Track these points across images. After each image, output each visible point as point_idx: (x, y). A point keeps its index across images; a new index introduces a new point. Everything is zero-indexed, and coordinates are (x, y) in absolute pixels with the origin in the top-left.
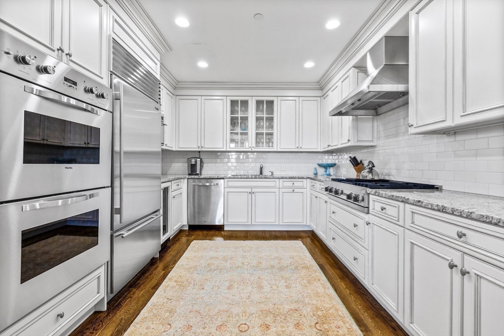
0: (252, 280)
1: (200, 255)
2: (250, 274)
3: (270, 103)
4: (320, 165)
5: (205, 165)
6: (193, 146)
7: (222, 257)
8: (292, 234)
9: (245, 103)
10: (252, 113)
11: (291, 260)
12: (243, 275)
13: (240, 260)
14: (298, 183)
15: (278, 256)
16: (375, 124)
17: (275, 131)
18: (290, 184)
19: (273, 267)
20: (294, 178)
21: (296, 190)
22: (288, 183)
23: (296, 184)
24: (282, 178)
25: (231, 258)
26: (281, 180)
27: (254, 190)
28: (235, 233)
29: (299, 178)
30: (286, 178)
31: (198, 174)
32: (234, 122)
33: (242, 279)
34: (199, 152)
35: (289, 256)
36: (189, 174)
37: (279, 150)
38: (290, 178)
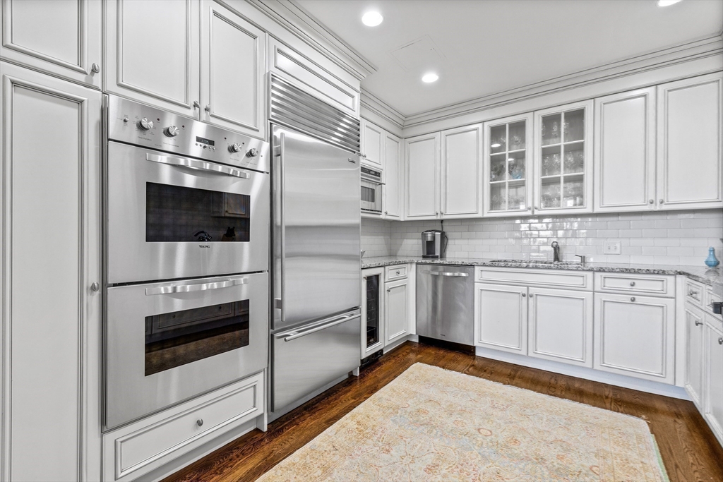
0: (480, 472)
1: (414, 390)
2: (483, 456)
3: (576, 117)
5: (450, 242)
6: (426, 212)
7: (448, 404)
9: (519, 128)
10: (533, 144)
11: (595, 461)
12: (467, 453)
13: (477, 421)
14: (646, 284)
15: (565, 438)
17: (587, 172)
19: (541, 460)
20: (638, 271)
21: (639, 300)
22: (622, 283)
23: (640, 285)
24: (600, 271)
25: (462, 412)
26: (598, 274)
27: (533, 291)
28: (492, 365)
29: (650, 272)
30: (612, 271)
31: (437, 257)
32: (497, 166)
33: (461, 462)
34: (442, 221)
35: (594, 450)
36: (424, 257)
37: (598, 210)
38: (622, 272)
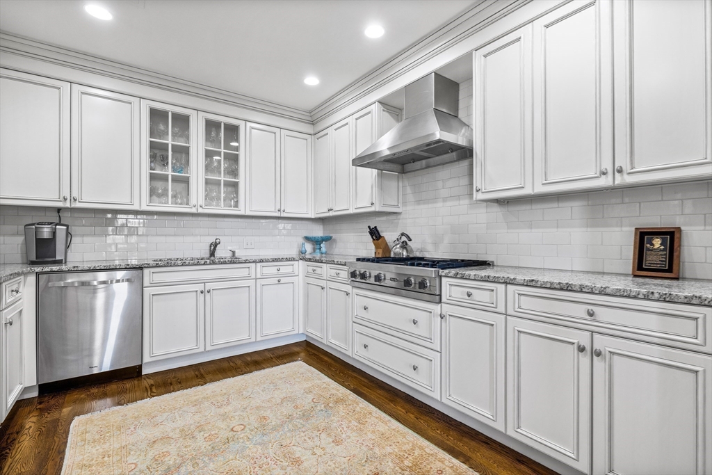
0: (272, 455)
2: (260, 444)
3: (232, 131)
4: (307, 239)
5: (75, 240)
7: (178, 431)
8: (280, 353)
9: (182, 121)
10: (197, 142)
11: (310, 397)
12: (247, 452)
13: (223, 425)
14: (286, 268)
15: (284, 395)
16: (401, 184)
17: (241, 180)
18: (273, 270)
19: (290, 417)
20: (279, 260)
21: (283, 280)
22: (271, 270)
23: (283, 270)
24: (260, 262)
25: (200, 428)
26: (259, 264)
27: (209, 286)
28: (172, 376)
29: (287, 260)
30: (267, 261)
31: (60, 262)
32: (158, 153)
33: (252, 462)
34: (59, 210)
35: (302, 391)
37: (248, 213)
38: (273, 261)
